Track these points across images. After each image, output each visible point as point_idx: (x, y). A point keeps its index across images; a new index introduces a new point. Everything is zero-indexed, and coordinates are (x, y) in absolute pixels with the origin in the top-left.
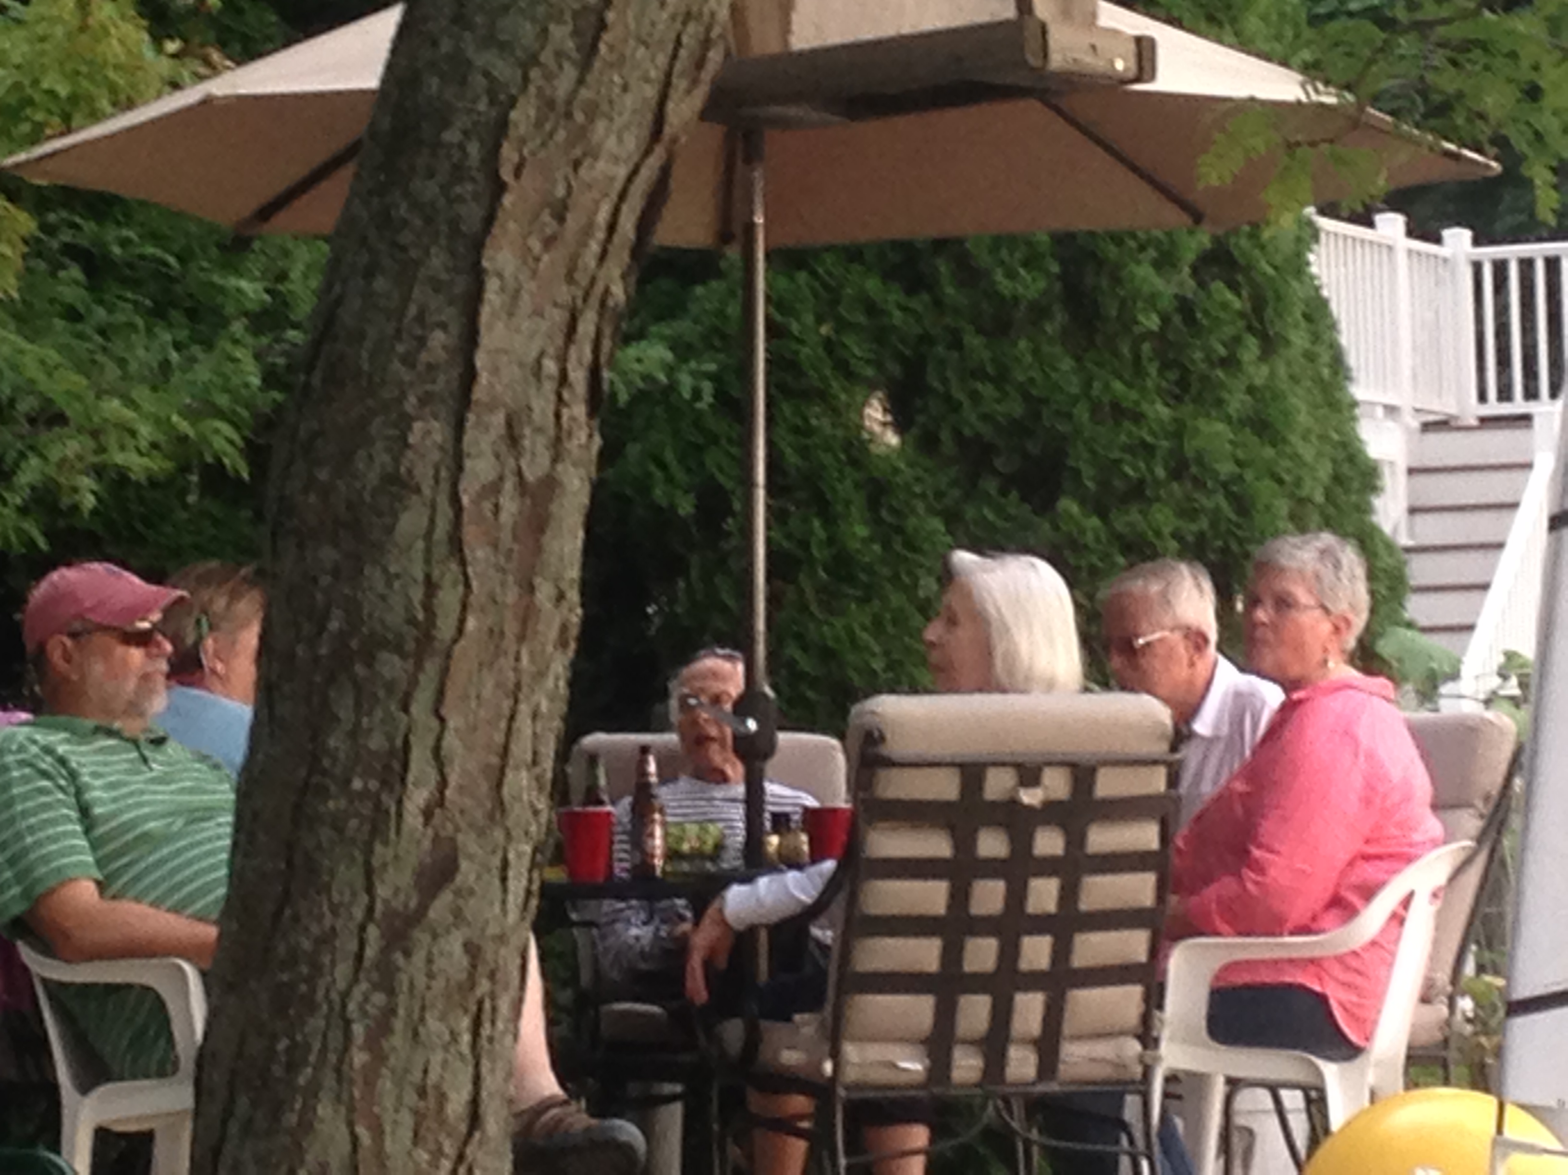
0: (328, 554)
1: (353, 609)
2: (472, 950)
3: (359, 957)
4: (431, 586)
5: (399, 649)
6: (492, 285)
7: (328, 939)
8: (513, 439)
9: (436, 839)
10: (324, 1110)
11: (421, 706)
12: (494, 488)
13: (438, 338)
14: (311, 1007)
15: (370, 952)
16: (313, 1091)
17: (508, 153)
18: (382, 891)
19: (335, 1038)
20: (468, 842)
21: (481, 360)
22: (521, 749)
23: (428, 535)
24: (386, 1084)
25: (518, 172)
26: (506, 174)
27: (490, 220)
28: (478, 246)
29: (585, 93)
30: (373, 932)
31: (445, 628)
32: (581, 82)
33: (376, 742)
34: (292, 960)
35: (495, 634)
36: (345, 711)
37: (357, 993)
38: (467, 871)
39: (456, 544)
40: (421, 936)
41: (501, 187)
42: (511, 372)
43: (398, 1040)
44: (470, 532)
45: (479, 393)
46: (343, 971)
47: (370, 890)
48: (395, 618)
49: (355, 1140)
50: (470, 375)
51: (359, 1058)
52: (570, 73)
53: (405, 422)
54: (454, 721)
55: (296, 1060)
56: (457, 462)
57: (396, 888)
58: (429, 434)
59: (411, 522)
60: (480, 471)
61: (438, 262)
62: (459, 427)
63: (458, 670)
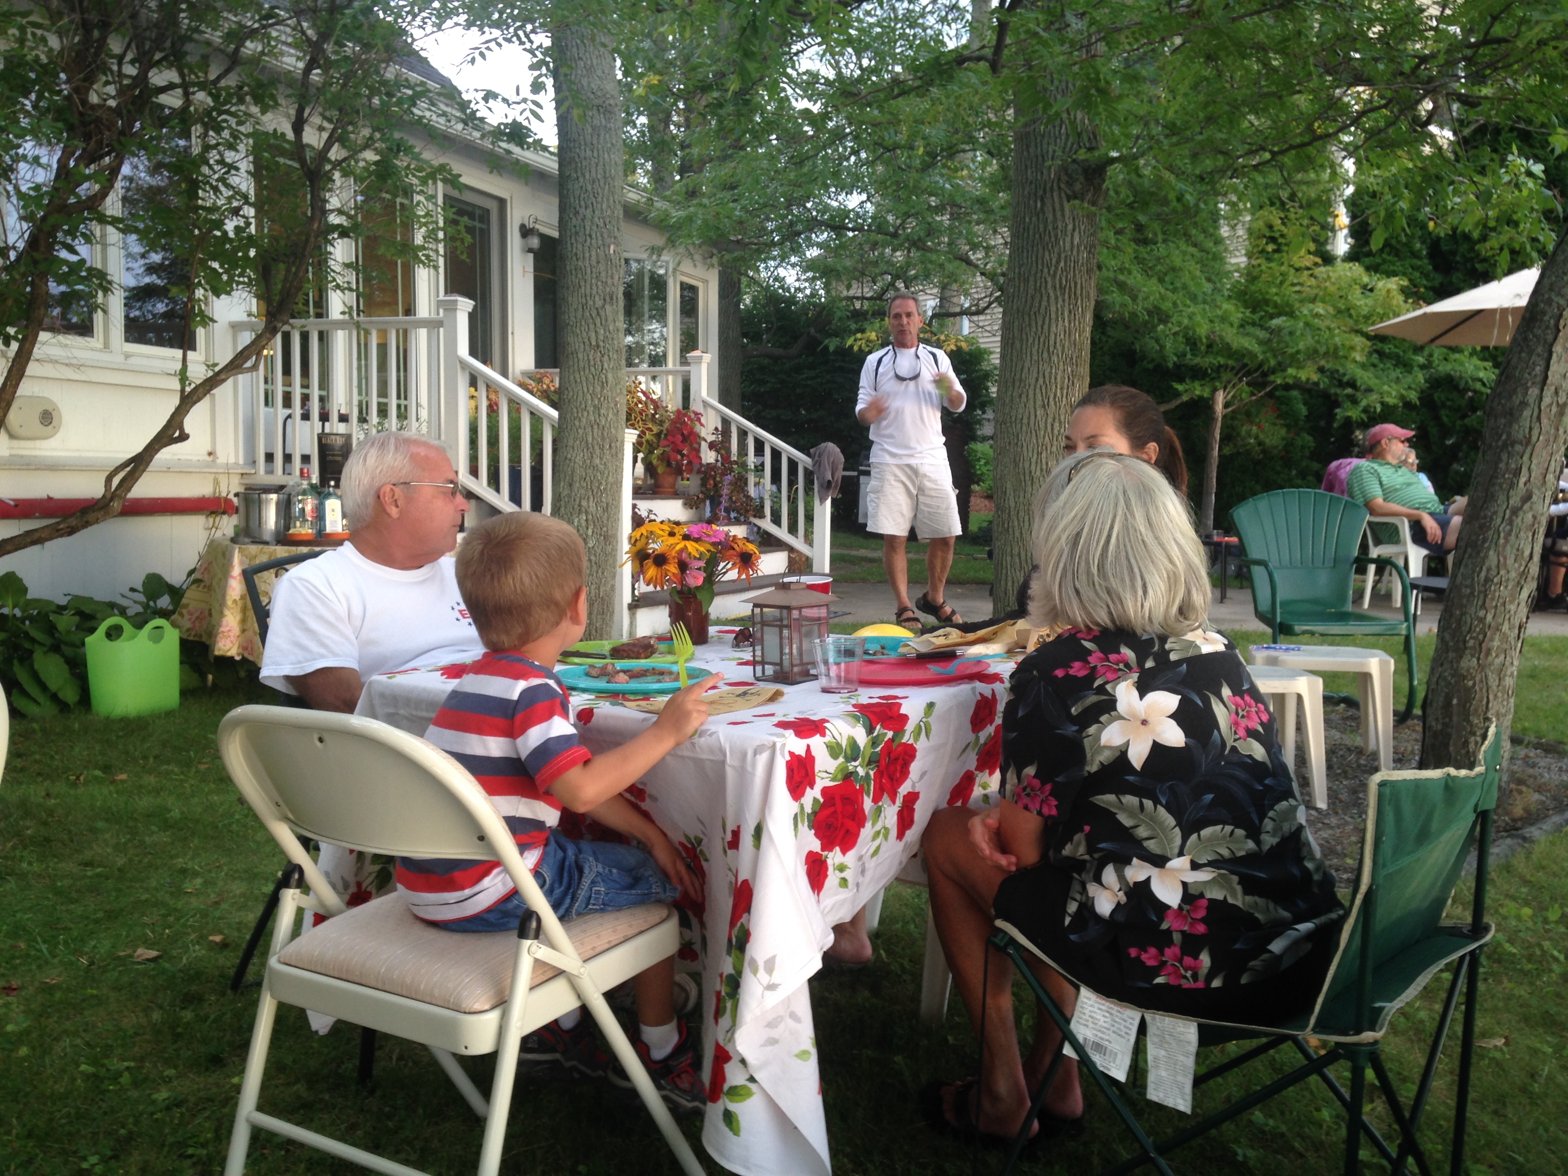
0: (1503, 421)
1: (1509, 435)
2: (1534, 517)
3: (1504, 517)
4: (1531, 429)
5: (1521, 443)
6: (1554, 356)
7: (1495, 513)
8: (1556, 392)
9: (1528, 490)
10: (1491, 553)
11: (1526, 458)
12: (1551, 405)
13: (1538, 369)
14: (1489, 528)
15: (1507, 516)
16: (1489, 549)
17: (1562, 322)
18: (1511, 502)
19: (1496, 536)
20: (1535, 491)
21: (1550, 374)
22: (1552, 468)
23: (1531, 416)
24: (1508, 548)
26: (1561, 328)
27: (1555, 339)
28: (1551, 345)
30: (1508, 511)
31: (1534, 439)
33: (1513, 466)
34: (1485, 517)
35: (1547, 441)
36: (1504, 457)
37: (1502, 526)
38: (1535, 498)
39: (1539, 419)
40: (1521, 513)
41: (1558, 331)
42: (1557, 376)
43: (1512, 538)
44: (1543, 416)
45: (1548, 382)
46: (1499, 521)
47: (1508, 501)
48: (1521, 436)
49: (1499, 560)
50: (1546, 377)
51: (1502, 541)
53: (1527, 389)
54: (1534, 461)
55: (1484, 541)
56: (1541, 399)
57: (1515, 501)
58: (1534, 392)
59: (1527, 413)
60: (1547, 400)
61: (1540, 349)
62: (1542, 390)
63: (1537, 449)
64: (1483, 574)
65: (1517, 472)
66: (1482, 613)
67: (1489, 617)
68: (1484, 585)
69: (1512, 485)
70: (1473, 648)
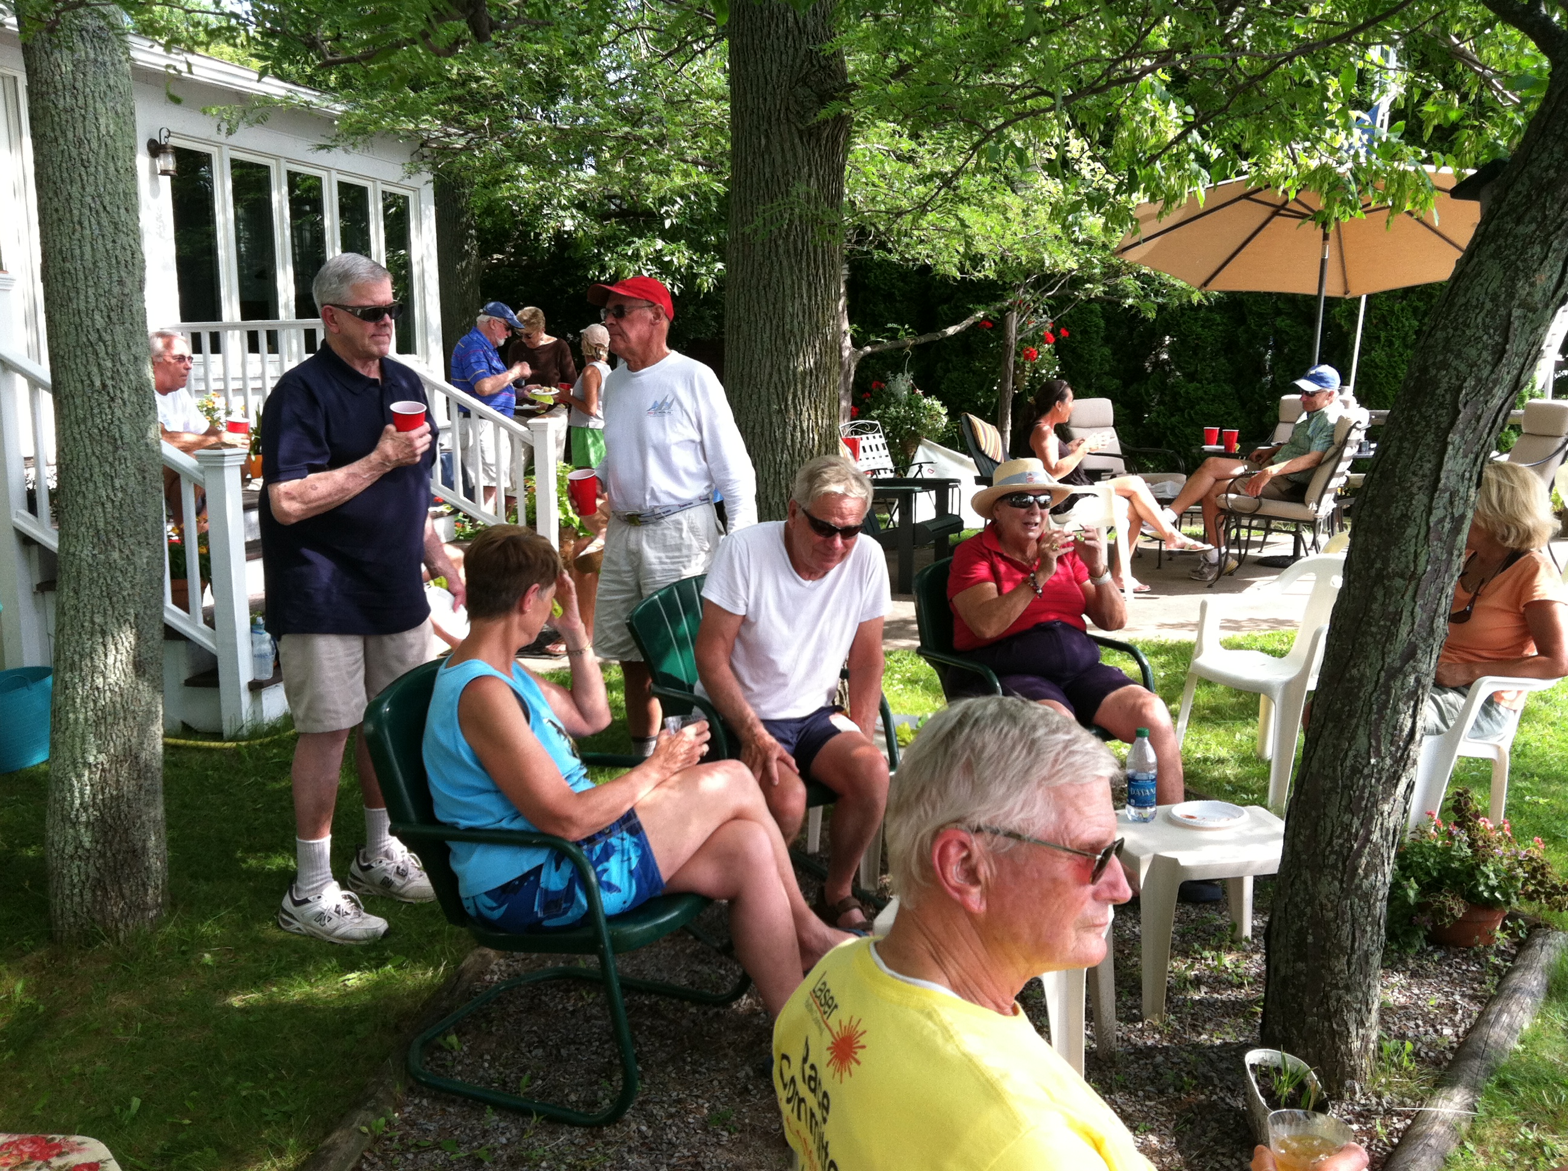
1: (1385, 561)
2: (1418, 681)
3: (1377, 682)
4: (1416, 555)
5: (1402, 576)
6: (1450, 447)
7: (1366, 675)
8: (1451, 501)
9: (1410, 643)
10: (1361, 731)
11: (1407, 598)
12: (1441, 521)
13: (1427, 466)
14: (1358, 697)
15: (1381, 681)
16: (1357, 727)
17: (1462, 398)
18: (1388, 660)
19: (1366, 709)
20: (1420, 644)
21: (1443, 475)
23: (1417, 537)
24: (1383, 726)
25: (1465, 405)
26: (1461, 406)
27: (1452, 424)
28: (1446, 433)
29: (1494, 376)
30: (1383, 674)
31: (1420, 569)
32: (1492, 372)
33: (1391, 609)
35: (1437, 571)
36: (1379, 594)
37: (1375, 695)
39: (1427, 540)
40: (1400, 676)
41: (1457, 412)
42: (1453, 479)
43: (1388, 711)
44: (1432, 535)
45: (1441, 485)
46: (1370, 686)
47: (1383, 659)
48: (1402, 566)
49: (1370, 745)
50: (1438, 480)
51: (1374, 716)
52: (1489, 368)
53: (1412, 496)
54: (1420, 602)
55: (1351, 716)
56: (1429, 511)
57: (1393, 659)
58: (1420, 499)
59: (1411, 531)
60: (1438, 514)
61: (1430, 438)
62: (1432, 499)
63: (1423, 585)
64: (1348, 763)
65: (1396, 618)
66: (1346, 818)
67: (1356, 823)
68: (1351, 778)
69: (1391, 636)
70: (1334, 867)
